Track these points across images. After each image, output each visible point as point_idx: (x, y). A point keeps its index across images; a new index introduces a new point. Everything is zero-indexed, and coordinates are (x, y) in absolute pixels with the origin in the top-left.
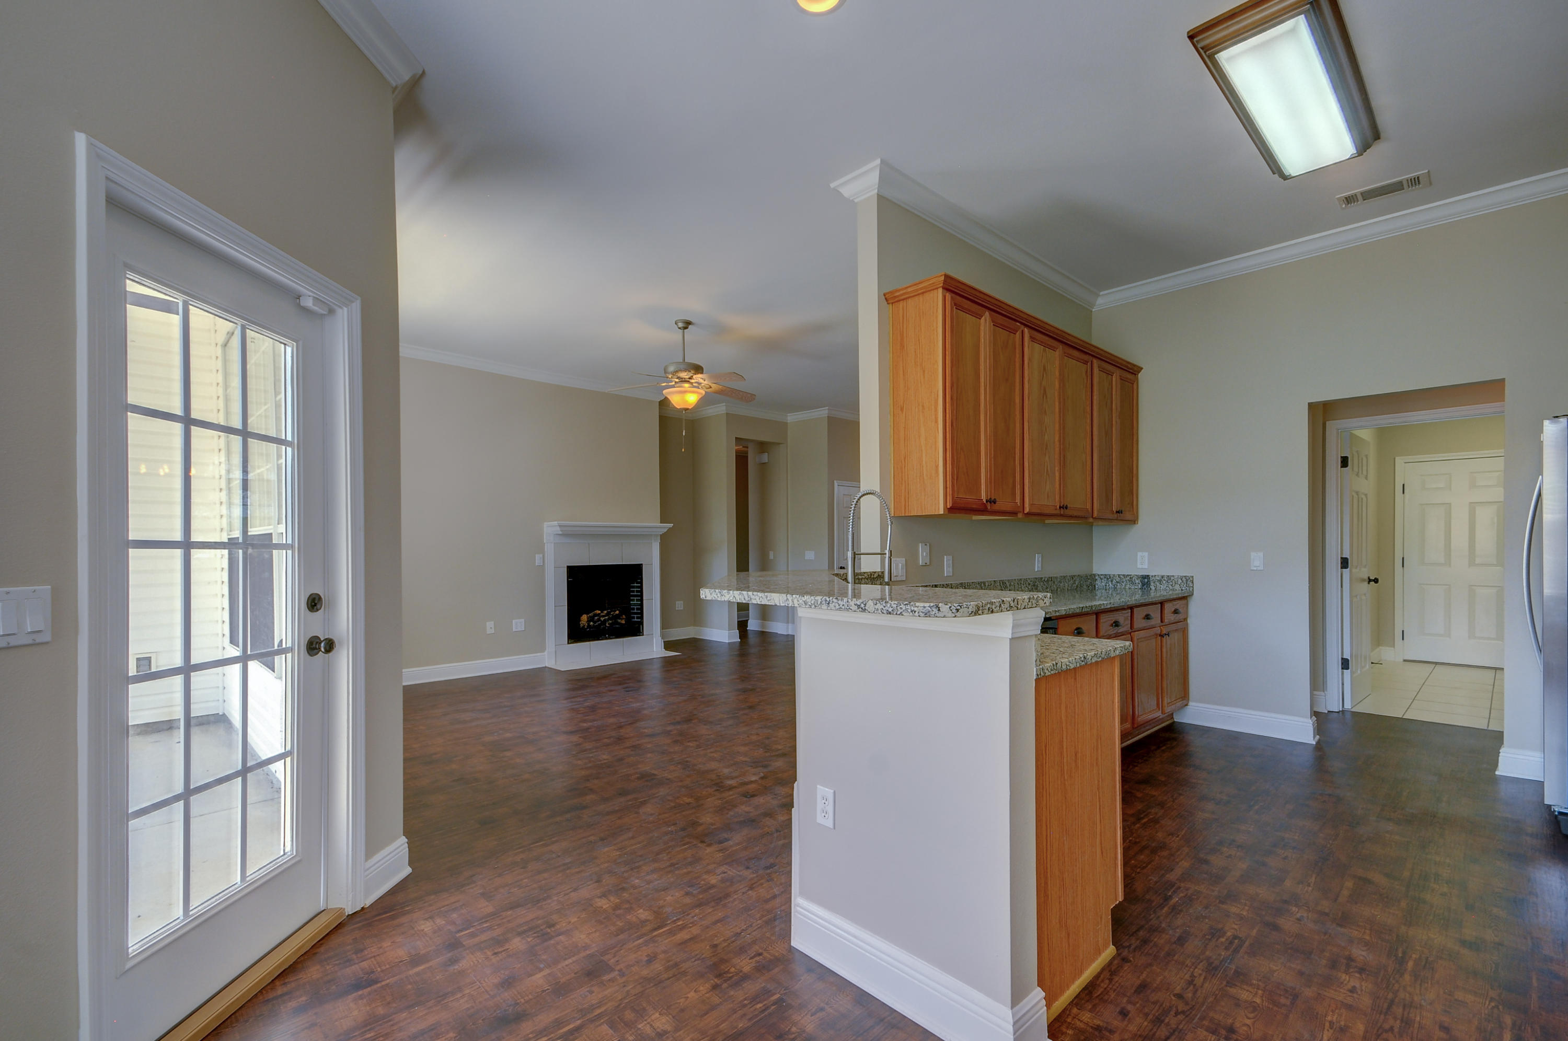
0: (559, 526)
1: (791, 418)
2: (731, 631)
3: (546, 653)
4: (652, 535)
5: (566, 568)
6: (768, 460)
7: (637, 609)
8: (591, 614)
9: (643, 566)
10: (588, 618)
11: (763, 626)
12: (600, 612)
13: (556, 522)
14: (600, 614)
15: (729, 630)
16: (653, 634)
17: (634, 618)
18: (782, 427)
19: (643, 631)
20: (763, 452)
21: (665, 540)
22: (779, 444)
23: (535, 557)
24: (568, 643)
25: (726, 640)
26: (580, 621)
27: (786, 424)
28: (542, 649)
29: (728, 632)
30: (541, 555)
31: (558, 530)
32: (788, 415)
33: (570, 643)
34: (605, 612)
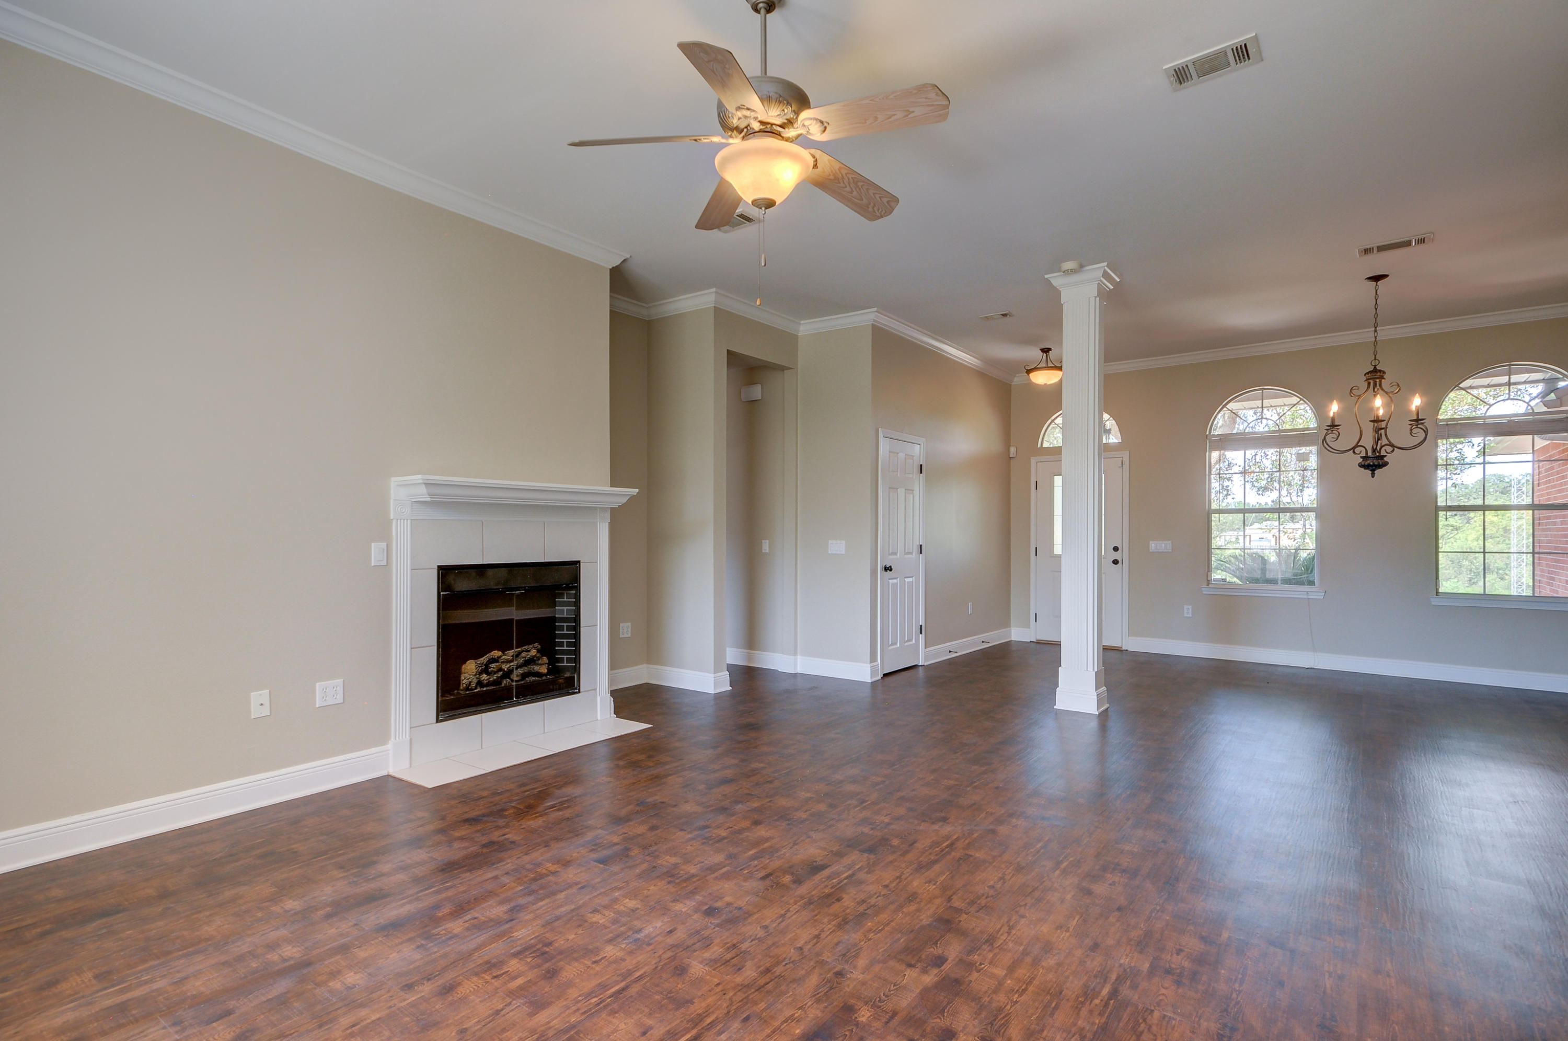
0: (425, 483)
1: (806, 328)
2: (719, 674)
3: (390, 746)
4: (595, 508)
5: (436, 572)
6: (762, 397)
7: (569, 644)
8: (484, 659)
9: (581, 564)
10: (477, 666)
11: (750, 658)
12: (500, 653)
13: (419, 477)
14: (500, 657)
15: (715, 673)
16: (595, 689)
17: (562, 660)
18: (790, 341)
19: (579, 686)
20: (751, 382)
21: (618, 516)
22: (782, 369)
23: (370, 549)
24: (438, 721)
25: (711, 690)
26: (460, 673)
27: (796, 337)
28: (381, 736)
29: (713, 675)
30: (384, 545)
31: (422, 493)
32: (802, 322)
33: (442, 721)
34: (511, 652)
